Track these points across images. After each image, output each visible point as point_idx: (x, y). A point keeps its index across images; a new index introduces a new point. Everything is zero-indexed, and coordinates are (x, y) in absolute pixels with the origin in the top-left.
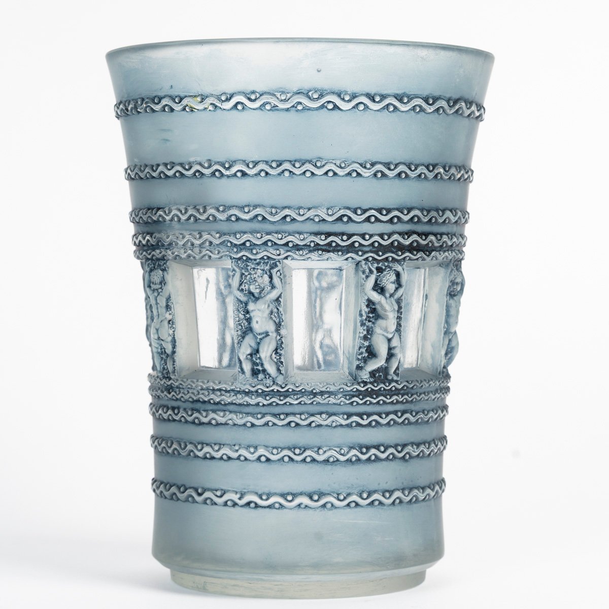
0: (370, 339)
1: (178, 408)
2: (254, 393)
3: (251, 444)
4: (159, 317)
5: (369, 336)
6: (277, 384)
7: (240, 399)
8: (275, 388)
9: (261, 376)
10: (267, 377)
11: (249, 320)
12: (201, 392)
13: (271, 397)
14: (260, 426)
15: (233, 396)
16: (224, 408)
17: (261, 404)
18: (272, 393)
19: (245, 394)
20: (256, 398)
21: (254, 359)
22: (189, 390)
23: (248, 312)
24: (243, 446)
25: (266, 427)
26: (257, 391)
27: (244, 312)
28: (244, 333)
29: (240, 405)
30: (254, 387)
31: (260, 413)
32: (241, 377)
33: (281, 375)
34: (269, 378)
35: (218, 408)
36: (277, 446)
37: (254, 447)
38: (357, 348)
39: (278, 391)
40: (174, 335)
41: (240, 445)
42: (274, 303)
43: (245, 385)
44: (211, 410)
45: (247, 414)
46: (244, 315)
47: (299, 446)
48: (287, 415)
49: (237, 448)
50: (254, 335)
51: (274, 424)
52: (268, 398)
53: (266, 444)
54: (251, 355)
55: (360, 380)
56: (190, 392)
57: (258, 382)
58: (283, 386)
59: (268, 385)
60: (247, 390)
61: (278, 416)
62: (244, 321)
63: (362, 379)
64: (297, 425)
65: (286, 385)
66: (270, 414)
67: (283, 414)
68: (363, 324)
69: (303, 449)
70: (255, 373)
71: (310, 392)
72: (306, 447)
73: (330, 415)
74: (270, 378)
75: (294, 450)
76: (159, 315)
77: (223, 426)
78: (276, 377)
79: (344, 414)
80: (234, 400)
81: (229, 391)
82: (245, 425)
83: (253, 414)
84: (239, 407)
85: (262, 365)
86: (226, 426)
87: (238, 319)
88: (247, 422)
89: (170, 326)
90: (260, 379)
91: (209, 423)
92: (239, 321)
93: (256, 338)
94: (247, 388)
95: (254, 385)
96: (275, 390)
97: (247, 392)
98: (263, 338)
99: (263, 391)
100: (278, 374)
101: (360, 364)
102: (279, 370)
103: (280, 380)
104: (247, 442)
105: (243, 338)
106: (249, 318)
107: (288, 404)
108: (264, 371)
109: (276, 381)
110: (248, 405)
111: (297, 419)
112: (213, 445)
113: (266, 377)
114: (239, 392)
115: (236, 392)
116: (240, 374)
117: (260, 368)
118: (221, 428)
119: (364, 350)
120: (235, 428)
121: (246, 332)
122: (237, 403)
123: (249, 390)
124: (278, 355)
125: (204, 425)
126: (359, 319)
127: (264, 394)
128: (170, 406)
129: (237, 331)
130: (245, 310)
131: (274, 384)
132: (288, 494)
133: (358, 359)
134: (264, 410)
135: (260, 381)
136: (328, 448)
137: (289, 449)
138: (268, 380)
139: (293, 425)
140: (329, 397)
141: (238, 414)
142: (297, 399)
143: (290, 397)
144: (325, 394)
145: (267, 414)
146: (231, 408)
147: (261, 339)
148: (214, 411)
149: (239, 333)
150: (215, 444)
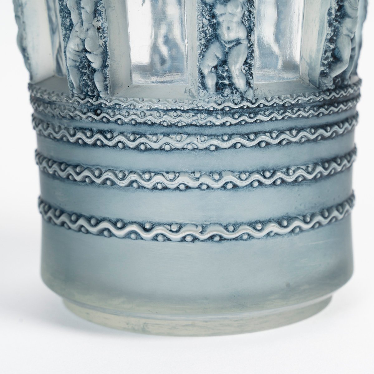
0: (336, 40)
1: (111, 131)
2: (219, 112)
3: (214, 170)
4: (82, 24)
5: (335, 38)
6: (247, 99)
7: (202, 119)
8: (246, 104)
9: (227, 91)
10: (234, 92)
11: (215, 27)
12: (148, 113)
13: (238, 114)
14: (226, 149)
15: (193, 116)
16: (180, 130)
17: (228, 124)
18: (241, 110)
19: (208, 113)
20: (222, 118)
21: (220, 72)
22: (128, 110)
23: (214, 16)
24: (204, 173)
25: (232, 150)
26: (223, 109)
27: (209, 16)
28: (207, 41)
29: (201, 126)
30: (220, 105)
31: (225, 134)
32: (203, 93)
33: (250, 89)
34: (236, 93)
35: (172, 131)
36: (245, 170)
37: (217, 173)
38: (322, 52)
39: (248, 107)
40: (106, 46)
41: (200, 172)
42: (246, 4)
43: (208, 102)
44: (162, 134)
45: (210, 136)
46: (209, 20)
47: (267, 168)
48: (256, 134)
49: (197, 175)
50: (221, 44)
51: (243, 146)
52: (236, 116)
53: (232, 169)
54: (216, 67)
55: (325, 88)
56: (131, 112)
57: (224, 99)
58: (254, 101)
59: (236, 101)
60: (211, 109)
61: (246, 137)
62: (209, 28)
63: (327, 86)
64: (268, 144)
65: (256, 100)
66: (237, 134)
67: (252, 133)
68: (330, 25)
69: (272, 171)
70: (219, 88)
71: (281, 106)
72: (275, 169)
73: (299, 130)
74: (238, 93)
75: (263, 173)
76: (82, 22)
77: (178, 151)
78: (245, 92)
79: (311, 127)
80: (195, 121)
81: (188, 110)
82: (207, 149)
83: (217, 136)
84: (200, 128)
85: (230, 78)
86: (182, 151)
87: (201, 25)
88: (211, 145)
89: (100, 35)
90: (225, 95)
91: (161, 149)
92: (203, 28)
93: (224, 47)
94: (212, 106)
95: (220, 102)
96: (245, 107)
97: (210, 111)
98: (234, 46)
99: (231, 109)
100: (247, 88)
101: (325, 70)
102: (248, 84)
103: (250, 95)
104: (209, 169)
105: (207, 47)
106: (215, 24)
107: (258, 121)
108: (231, 85)
109: (245, 97)
110: (213, 125)
111: (266, 138)
112: (164, 174)
113: (232, 93)
114: (200, 111)
115: (196, 112)
116: (201, 90)
117: (227, 82)
118: (176, 154)
119: (329, 54)
120: (193, 152)
121: (210, 40)
122: (198, 124)
123: (214, 108)
124: (248, 66)
125: (153, 151)
126: (326, 18)
127: (232, 112)
128: (95, 129)
129: (201, 39)
130: (210, 13)
131: (242, 100)
132: (256, 222)
133: (323, 65)
134: (229, 130)
135: (226, 97)
136: (296, 167)
137: (258, 172)
138: (235, 95)
139: (263, 144)
140: (299, 110)
141: (199, 137)
142: (268, 116)
143: (261, 114)
144: (295, 107)
145: (233, 134)
146: (190, 130)
147: (230, 48)
148: (165, 135)
149: (203, 41)
150: (168, 173)
